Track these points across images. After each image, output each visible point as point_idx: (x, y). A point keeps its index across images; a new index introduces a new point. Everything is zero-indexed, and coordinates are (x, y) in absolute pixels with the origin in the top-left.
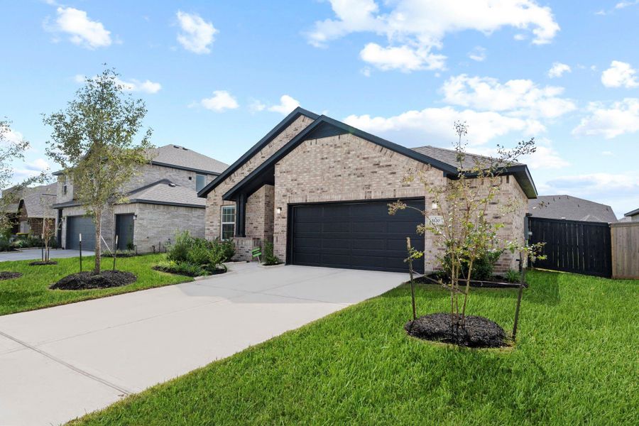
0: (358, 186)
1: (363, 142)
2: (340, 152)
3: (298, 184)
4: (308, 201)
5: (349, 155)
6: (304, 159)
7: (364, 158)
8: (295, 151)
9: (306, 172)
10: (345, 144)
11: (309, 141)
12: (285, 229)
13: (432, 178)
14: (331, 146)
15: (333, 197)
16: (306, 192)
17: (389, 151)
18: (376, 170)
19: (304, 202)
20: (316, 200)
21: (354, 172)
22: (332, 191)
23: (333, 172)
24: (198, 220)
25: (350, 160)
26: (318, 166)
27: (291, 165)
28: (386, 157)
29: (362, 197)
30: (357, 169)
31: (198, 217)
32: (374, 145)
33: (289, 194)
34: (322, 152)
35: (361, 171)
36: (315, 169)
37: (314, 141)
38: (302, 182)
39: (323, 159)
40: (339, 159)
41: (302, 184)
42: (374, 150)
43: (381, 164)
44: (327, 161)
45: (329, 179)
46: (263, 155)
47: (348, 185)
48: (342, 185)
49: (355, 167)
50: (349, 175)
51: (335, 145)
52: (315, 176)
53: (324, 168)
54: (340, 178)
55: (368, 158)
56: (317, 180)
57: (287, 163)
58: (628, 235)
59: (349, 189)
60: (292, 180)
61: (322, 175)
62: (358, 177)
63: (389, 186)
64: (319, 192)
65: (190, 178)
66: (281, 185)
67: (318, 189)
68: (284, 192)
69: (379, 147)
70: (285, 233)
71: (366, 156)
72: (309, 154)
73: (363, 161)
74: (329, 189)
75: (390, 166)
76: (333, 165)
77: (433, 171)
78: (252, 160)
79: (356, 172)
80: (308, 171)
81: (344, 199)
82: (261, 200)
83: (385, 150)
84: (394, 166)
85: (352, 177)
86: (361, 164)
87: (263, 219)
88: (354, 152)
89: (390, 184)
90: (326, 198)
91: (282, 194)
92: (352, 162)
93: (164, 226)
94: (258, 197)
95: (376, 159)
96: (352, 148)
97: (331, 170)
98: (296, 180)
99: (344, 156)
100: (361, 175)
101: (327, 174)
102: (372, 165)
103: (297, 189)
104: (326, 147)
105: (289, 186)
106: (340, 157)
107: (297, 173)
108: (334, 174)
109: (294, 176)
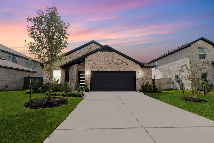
0: (117, 67)
1: (118, 55)
2: (111, 57)
3: (95, 65)
4: (99, 70)
5: (114, 58)
6: (98, 57)
7: (119, 59)
8: (94, 54)
9: (98, 61)
10: (112, 54)
11: (100, 52)
12: (90, 79)
13: (138, 67)
14: (108, 54)
15: (109, 70)
16: (98, 68)
17: (126, 59)
18: (122, 63)
19: (98, 70)
20: (102, 70)
23: (109, 62)
24: (20, 76)
25: (114, 59)
26: (103, 60)
27: (92, 58)
28: (125, 60)
29: (118, 70)
30: (116, 62)
31: (20, 74)
32: (122, 56)
33: (92, 68)
34: (105, 56)
35: (118, 63)
36: (102, 61)
37: (101, 52)
38: (97, 64)
39: (105, 58)
40: (111, 59)
41: (97, 65)
42: (122, 57)
43: (124, 62)
45: (107, 64)
46: (76, 53)
47: (113, 66)
48: (111, 66)
49: (116, 61)
50: (114, 64)
51: (109, 54)
52: (102, 63)
53: (105, 61)
54: (111, 64)
55: (120, 59)
56: (103, 64)
58: (157, 81)
59: (114, 68)
60: (93, 63)
61: (105, 63)
62: (117, 64)
63: (126, 68)
64: (103, 68)
65: (9, 57)
66: (88, 64)
67: (103, 67)
69: (123, 57)
70: (90, 81)
72: (99, 56)
73: (118, 60)
74: (107, 67)
75: (126, 62)
76: (108, 60)
77: (138, 65)
78: (71, 54)
79: (116, 63)
80: (99, 61)
81: (112, 71)
82: (75, 69)
83: (125, 58)
84: (127, 63)
86: (118, 61)
87: (76, 76)
88: (115, 57)
89: (126, 67)
90: (106, 70)
91: (89, 68)
92: (115, 60)
93: (4, 78)
94: (73, 68)
95: (122, 60)
96: (115, 56)
97: (108, 62)
98: (94, 63)
99: (112, 58)
100: (118, 64)
101: (106, 63)
102: (121, 61)
103: (95, 66)
104: (106, 54)
105: (92, 65)
106: (111, 58)
107: (95, 61)
108: (109, 63)
109: (94, 62)
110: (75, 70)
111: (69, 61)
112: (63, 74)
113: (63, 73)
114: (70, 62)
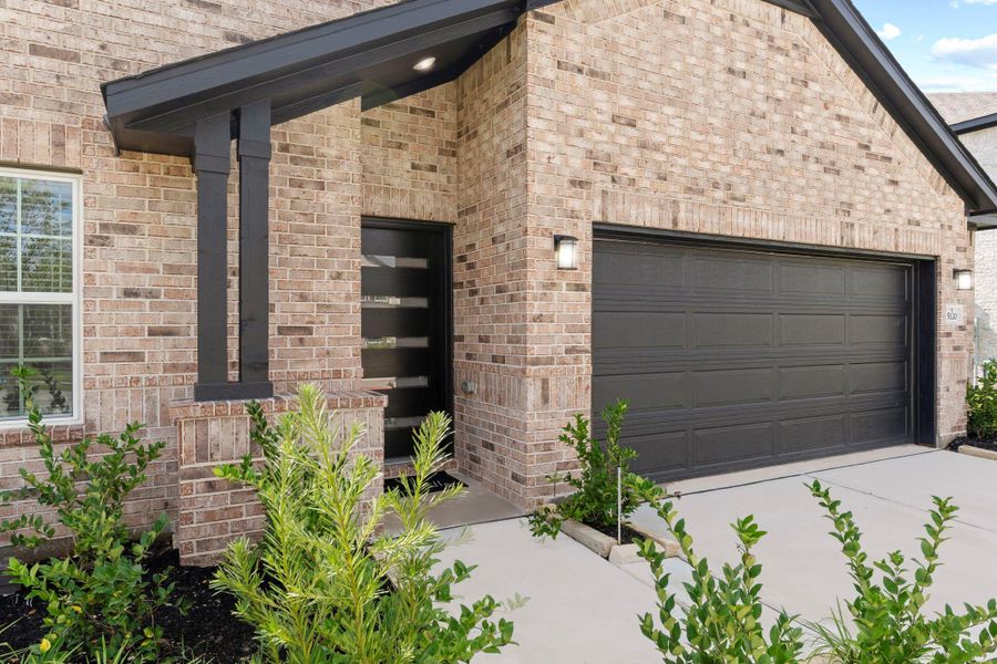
0: (826, 203)
2: (783, 68)
3: (643, 146)
4: (682, 227)
5: (807, 93)
6: (665, 46)
7: (839, 117)
9: (671, 102)
10: (796, 46)
12: (584, 340)
13: (950, 213)
14: (759, 34)
15: (763, 222)
16: (672, 189)
17: (887, 118)
18: (864, 162)
19: (667, 225)
21: (817, 152)
22: (758, 200)
23: (762, 133)
25: (807, 109)
26: (717, 94)
28: (882, 131)
29: (834, 237)
30: (823, 145)
32: (861, 86)
33: (600, 180)
35: (832, 155)
36: (707, 101)
38: (659, 138)
39: (731, 71)
40: (780, 94)
41: (657, 148)
42: (860, 99)
43: (873, 150)
44: (744, 83)
45: (750, 154)
47: (802, 190)
48: (786, 188)
49: (818, 137)
50: (805, 158)
51: (771, 39)
52: (707, 129)
53: (735, 108)
54: (781, 161)
55: (847, 119)
56: (713, 147)
57: (592, 30)
59: (804, 207)
60: (615, 119)
61: (730, 131)
62: (826, 170)
63: (886, 217)
64: (719, 194)
66: (561, 129)
67: (716, 186)
68: (577, 163)
69: (869, 97)
70: (585, 363)
71: (844, 112)
72: (682, 30)
73: (837, 124)
74: (750, 191)
75: (889, 159)
76: (762, 106)
79: (823, 152)
80: (681, 100)
84: (894, 163)
85: (813, 167)
86: (832, 132)
88: (818, 88)
89: (888, 211)
90: (742, 225)
91: (568, 174)
92: (812, 117)
95: (863, 131)
96: (814, 70)
97: (756, 127)
98: (632, 124)
99: (792, 88)
100: (833, 169)
101: (745, 137)
102: (853, 144)
103: (638, 164)
104: (744, 30)
105: (602, 142)
106: (783, 86)
107: (634, 92)
108: (763, 141)
109: (625, 102)
110: (328, 198)
111: (230, 24)
112: (122, 241)
113: (130, 230)
114: (249, 46)
